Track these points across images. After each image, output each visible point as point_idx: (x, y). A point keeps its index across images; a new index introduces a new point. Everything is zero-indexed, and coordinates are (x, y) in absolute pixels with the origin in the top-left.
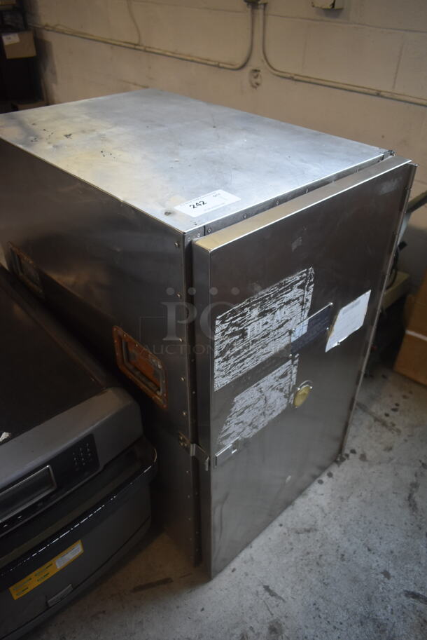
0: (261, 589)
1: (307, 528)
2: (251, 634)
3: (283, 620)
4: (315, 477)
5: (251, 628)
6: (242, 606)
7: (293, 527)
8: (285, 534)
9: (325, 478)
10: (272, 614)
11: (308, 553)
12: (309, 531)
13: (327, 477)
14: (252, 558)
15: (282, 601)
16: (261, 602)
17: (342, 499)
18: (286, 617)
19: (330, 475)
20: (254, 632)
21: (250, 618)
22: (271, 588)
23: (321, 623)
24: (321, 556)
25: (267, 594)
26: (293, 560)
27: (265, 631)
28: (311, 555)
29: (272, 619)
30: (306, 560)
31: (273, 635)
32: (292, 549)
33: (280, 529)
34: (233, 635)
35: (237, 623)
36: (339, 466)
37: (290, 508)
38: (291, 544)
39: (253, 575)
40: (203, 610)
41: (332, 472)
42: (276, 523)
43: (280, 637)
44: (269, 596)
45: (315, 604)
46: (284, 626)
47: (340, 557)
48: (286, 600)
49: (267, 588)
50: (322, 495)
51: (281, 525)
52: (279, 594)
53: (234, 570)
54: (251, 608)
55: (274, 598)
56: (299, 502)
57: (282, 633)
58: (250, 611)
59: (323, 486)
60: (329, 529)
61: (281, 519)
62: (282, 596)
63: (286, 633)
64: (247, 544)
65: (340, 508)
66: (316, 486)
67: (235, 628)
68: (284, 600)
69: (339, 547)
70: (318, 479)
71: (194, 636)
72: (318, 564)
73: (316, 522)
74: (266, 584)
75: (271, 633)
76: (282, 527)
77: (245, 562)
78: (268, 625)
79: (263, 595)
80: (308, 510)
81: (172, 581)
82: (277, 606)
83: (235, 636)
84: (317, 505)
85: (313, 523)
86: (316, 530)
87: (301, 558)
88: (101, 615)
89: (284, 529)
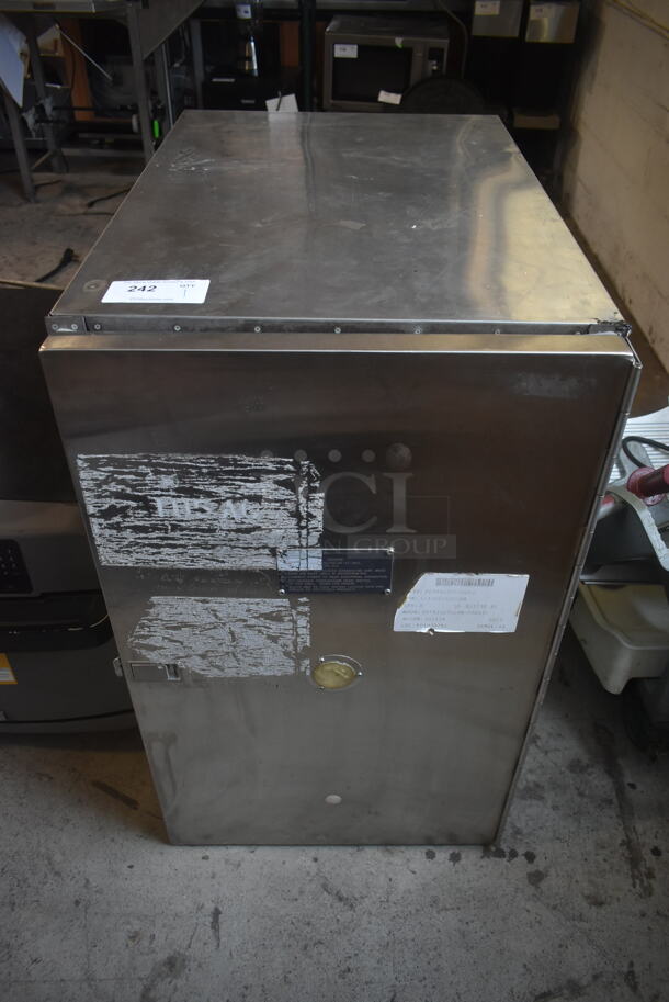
0: (210, 907)
1: (344, 894)
2: (145, 943)
3: (193, 965)
4: (429, 841)
5: (153, 937)
6: (170, 904)
7: (328, 876)
8: (308, 873)
9: (442, 855)
10: (189, 947)
11: (309, 924)
12: (341, 899)
13: (448, 856)
14: (239, 865)
15: (215, 944)
16: (194, 920)
17: (435, 901)
18: (200, 966)
19: (455, 858)
20: (151, 943)
21: (164, 926)
22: (221, 917)
24: (320, 942)
25: (211, 919)
26: (282, 912)
27: (162, 956)
28: (309, 929)
29: (182, 951)
30: (296, 928)
31: (164, 969)
32: (296, 900)
33: (310, 862)
34: (129, 923)
35: (146, 916)
36: (482, 857)
37: (350, 850)
38: (301, 893)
39: (219, 884)
40: (131, 867)
41: (463, 856)
42: (312, 852)
43: (169, 979)
44: (209, 924)
45: (246, 988)
46: (186, 970)
47: (343, 968)
48: (221, 947)
49: (217, 913)
50: (414, 873)
51: (316, 860)
52: (222, 933)
53: (205, 858)
54: (176, 916)
55: (210, 932)
56: (372, 855)
57: (175, 977)
58: (172, 918)
59: (428, 863)
60: (370, 923)
61: (325, 853)
62: (223, 939)
63: (180, 983)
64: (252, 844)
65: (417, 910)
66: (417, 855)
67: (139, 918)
68: (219, 945)
69: (356, 955)
70: (431, 848)
71: (94, 884)
72: (305, 948)
73: (362, 897)
74: (221, 909)
75: (164, 964)
76: (314, 864)
77: (227, 861)
78: (172, 953)
79: (205, 916)
80: (371, 873)
81: (135, 808)
82: (205, 944)
83: (129, 927)
84: (390, 880)
85: (357, 896)
86: (352, 906)
87: (294, 921)
88: (46, 779)
89: (314, 868)
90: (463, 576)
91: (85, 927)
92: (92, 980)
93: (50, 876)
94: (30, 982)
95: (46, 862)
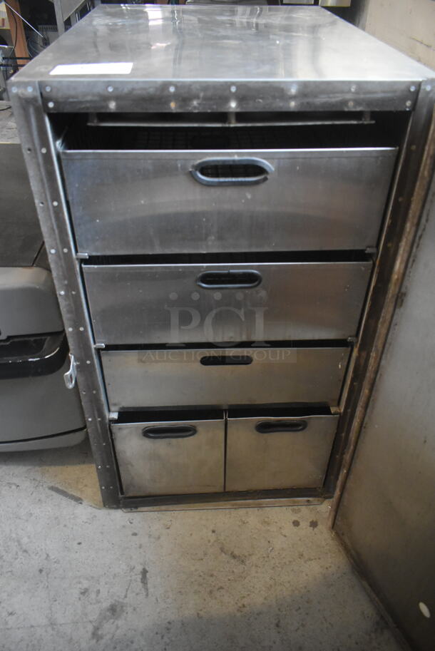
0: (139, 568)
1: (236, 553)
2: (93, 596)
3: (129, 610)
5: (98, 592)
6: (110, 568)
7: (224, 542)
8: (209, 541)
10: (126, 597)
11: (212, 576)
12: (234, 557)
13: (308, 524)
14: (159, 538)
15: (145, 594)
16: (129, 578)
17: (301, 555)
18: (134, 610)
19: (313, 525)
20: (97, 596)
21: (106, 583)
22: (148, 575)
23: (158, 643)
24: (221, 588)
25: (140, 576)
26: (193, 569)
27: (106, 604)
28: (213, 579)
29: (121, 600)
30: (204, 579)
31: (108, 613)
32: (202, 559)
33: (210, 534)
34: (80, 583)
35: (93, 577)
38: (205, 554)
39: (145, 552)
40: (80, 544)
41: (319, 523)
43: (112, 621)
44: (139, 580)
45: (170, 623)
46: (125, 613)
47: (240, 605)
48: (150, 596)
49: (144, 572)
50: (285, 536)
51: (214, 531)
52: (149, 585)
53: (134, 535)
54: (115, 576)
55: (141, 584)
57: (116, 619)
58: (112, 577)
59: (294, 529)
60: (257, 572)
62: (151, 590)
63: (120, 622)
65: (290, 562)
66: (286, 524)
67: (87, 579)
68: (147, 595)
69: (248, 595)
70: (296, 519)
71: (53, 557)
72: (211, 592)
73: (250, 555)
74: (147, 569)
75: (108, 610)
76: (213, 534)
77: (150, 536)
78: (114, 602)
79: (136, 575)
80: (255, 538)
81: (81, 503)
82: (137, 594)
83: (80, 586)
84: (269, 542)
85: (246, 554)
86: (243, 561)
87: (202, 574)
88: (14, 487)
89: (213, 537)
91: (48, 587)
92: (55, 624)
93: (20, 553)
94: (8, 629)
95: (16, 544)
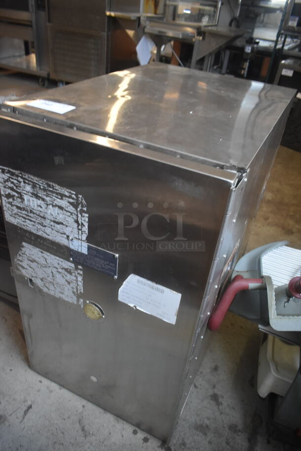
0: (29, 403)
1: (86, 428)
3: (7, 424)
4: (138, 425)
6: (15, 393)
7: (84, 417)
8: (77, 411)
9: (141, 435)
10: (11, 415)
11: (63, 433)
12: (83, 430)
13: (143, 437)
14: (51, 392)
15: (21, 420)
16: (20, 405)
18: (9, 426)
19: (146, 440)
21: (7, 401)
22: (31, 410)
24: (62, 444)
25: (26, 408)
26: (55, 422)
28: (61, 435)
29: (7, 415)
30: (57, 432)
32: (64, 419)
33: (80, 407)
35: (3, 394)
36: (159, 447)
37: (101, 410)
38: (69, 418)
39: (39, 395)
41: (150, 441)
42: (84, 402)
44: (24, 410)
45: (21, 446)
46: (3, 424)
48: (22, 423)
49: (30, 407)
50: (123, 436)
51: (84, 407)
52: (26, 417)
53: (41, 382)
54: (14, 399)
55: (23, 413)
56: (109, 418)
58: (12, 399)
59: (132, 435)
60: (89, 448)
61: (90, 406)
62: (25, 420)
64: (62, 386)
66: (129, 428)
68: (21, 421)
70: (137, 429)
72: (55, 443)
73: (93, 435)
74: (33, 406)
76: (82, 408)
77: (48, 388)
78: (3, 414)
79: (25, 406)
80: (103, 426)
82: (17, 418)
84: (110, 433)
85: (91, 432)
86: (86, 436)
87: (58, 428)
88: (4, 320)
89: (81, 409)
90: (150, 282)
